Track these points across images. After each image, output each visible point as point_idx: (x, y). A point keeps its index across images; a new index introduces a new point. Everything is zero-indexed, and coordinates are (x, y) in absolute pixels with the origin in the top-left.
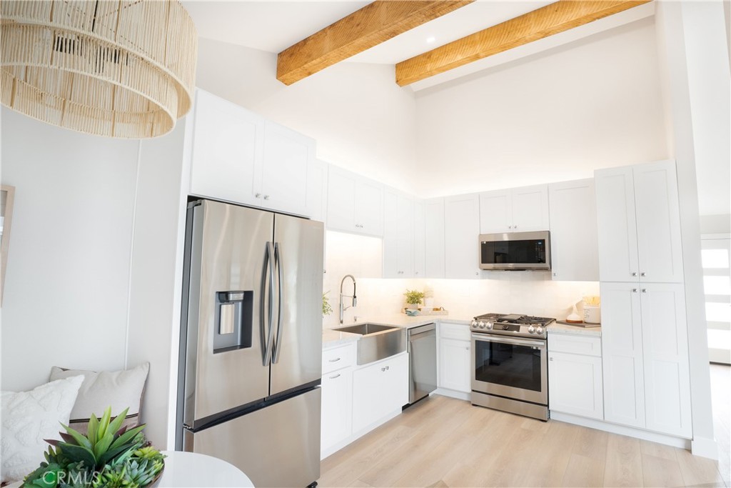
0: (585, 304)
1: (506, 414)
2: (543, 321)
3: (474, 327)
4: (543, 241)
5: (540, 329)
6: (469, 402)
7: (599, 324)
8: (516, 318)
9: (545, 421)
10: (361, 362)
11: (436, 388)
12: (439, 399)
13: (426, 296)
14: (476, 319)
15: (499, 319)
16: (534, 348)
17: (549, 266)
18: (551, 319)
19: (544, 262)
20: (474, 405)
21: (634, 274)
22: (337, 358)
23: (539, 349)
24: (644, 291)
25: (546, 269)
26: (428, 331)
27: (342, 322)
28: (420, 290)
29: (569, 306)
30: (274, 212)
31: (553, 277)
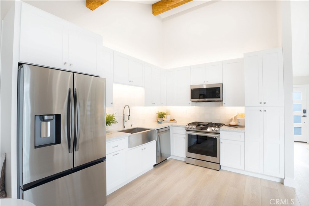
0: (238, 117)
1: (201, 167)
2: (219, 125)
3: (187, 128)
4: (219, 88)
5: (217, 129)
6: (185, 162)
7: (244, 126)
8: (206, 124)
9: (218, 170)
10: (130, 146)
11: (170, 156)
12: (172, 160)
13: (167, 114)
14: (188, 124)
15: (198, 124)
16: (214, 138)
17: (222, 100)
18: (222, 124)
19: (220, 98)
20: (187, 163)
21: (261, 103)
22: (116, 146)
23: (216, 138)
24: (265, 111)
25: (220, 101)
26: (167, 130)
27: (124, 127)
28: (164, 112)
29: (231, 118)
30: (74, 72)
31: (224, 105)
